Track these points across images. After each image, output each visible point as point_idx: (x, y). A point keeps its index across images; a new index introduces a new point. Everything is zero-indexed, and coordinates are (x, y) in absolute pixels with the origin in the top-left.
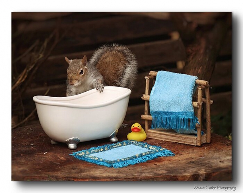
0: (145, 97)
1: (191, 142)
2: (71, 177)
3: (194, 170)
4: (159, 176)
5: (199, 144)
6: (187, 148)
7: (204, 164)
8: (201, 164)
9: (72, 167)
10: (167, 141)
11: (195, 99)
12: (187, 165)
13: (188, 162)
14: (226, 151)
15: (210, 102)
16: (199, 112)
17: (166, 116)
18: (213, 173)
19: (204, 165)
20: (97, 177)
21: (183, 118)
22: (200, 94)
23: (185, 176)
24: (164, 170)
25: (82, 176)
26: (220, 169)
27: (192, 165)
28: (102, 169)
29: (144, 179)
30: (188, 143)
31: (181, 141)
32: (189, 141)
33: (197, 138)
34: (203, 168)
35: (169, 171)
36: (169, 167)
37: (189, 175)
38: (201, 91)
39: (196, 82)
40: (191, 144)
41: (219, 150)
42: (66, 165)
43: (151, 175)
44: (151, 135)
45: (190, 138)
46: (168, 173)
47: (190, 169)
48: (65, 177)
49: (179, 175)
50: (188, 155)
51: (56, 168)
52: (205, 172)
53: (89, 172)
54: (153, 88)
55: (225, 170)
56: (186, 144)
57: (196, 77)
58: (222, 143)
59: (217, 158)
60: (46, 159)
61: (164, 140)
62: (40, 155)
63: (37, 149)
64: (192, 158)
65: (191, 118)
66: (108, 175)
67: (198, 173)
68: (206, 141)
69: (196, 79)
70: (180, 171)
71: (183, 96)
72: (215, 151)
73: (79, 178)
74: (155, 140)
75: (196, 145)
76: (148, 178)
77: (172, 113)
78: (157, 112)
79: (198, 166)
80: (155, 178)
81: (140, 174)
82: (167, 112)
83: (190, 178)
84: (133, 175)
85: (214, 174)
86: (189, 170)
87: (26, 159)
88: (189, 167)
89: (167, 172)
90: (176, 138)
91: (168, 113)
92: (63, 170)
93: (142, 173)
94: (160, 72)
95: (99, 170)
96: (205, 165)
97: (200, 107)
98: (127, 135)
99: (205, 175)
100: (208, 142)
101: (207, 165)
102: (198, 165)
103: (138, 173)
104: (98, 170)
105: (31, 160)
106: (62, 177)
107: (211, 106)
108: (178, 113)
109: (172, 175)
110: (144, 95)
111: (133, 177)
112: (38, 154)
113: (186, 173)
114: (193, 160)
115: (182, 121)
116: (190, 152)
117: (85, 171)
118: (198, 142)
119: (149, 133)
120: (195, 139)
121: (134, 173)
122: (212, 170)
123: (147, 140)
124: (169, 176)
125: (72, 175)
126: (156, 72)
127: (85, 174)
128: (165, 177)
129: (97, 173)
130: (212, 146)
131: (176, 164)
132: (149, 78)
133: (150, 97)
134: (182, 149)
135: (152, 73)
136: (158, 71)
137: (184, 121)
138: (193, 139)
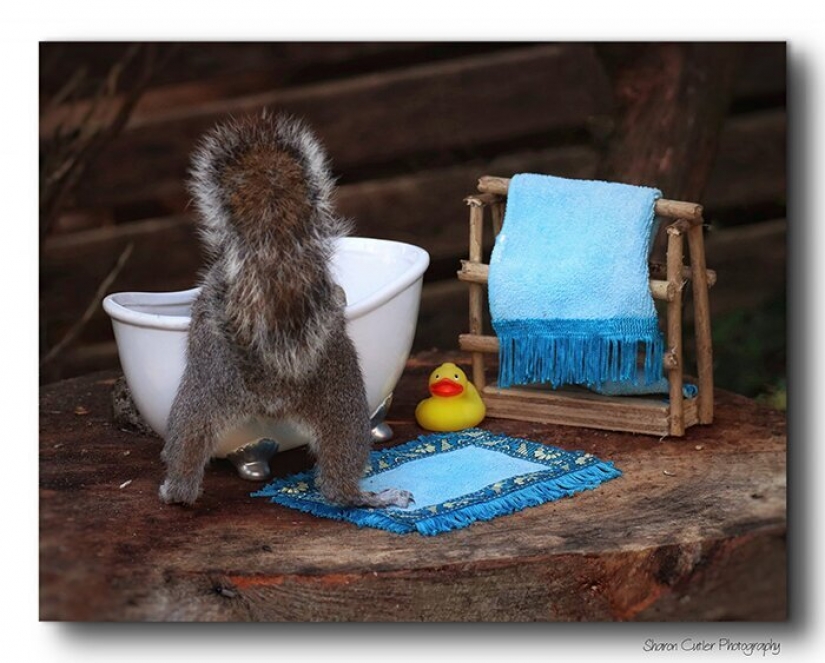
0: (472, 269)
1: (649, 423)
2: (223, 572)
3: (664, 529)
4: (537, 558)
5: (677, 431)
6: (633, 449)
7: (696, 508)
8: (685, 506)
9: (222, 533)
10: (561, 426)
11: (656, 271)
12: (636, 512)
13: (637, 500)
14: (773, 455)
15: (707, 277)
16: (674, 317)
17: (551, 337)
18: (731, 539)
19: (695, 512)
20: (320, 570)
21: (619, 342)
22: (674, 252)
23: (631, 552)
24: (553, 534)
25: (262, 564)
26: (753, 523)
27: (652, 512)
28: (330, 538)
29: (481, 570)
30: (639, 427)
31: (611, 423)
32: (639, 422)
33: (669, 412)
34: (692, 524)
35: (572, 536)
36: (572, 522)
37: (644, 550)
38: (679, 239)
39: (655, 209)
40: (648, 432)
41: (745, 452)
42: (201, 527)
43: (507, 556)
44: (497, 405)
45: (644, 410)
46: (567, 544)
47: (647, 527)
48: (199, 570)
49: (607, 550)
50: (635, 475)
51: (168, 539)
52: (700, 538)
53: (285, 549)
54: (501, 239)
55: (773, 527)
56: (631, 433)
57: (656, 190)
58: (754, 428)
59: (741, 483)
60: (129, 505)
61: (545, 421)
62: (108, 493)
63: (94, 470)
64: (654, 487)
65: (648, 338)
66: (351, 560)
67: (674, 539)
68: (698, 417)
69: (656, 200)
70: (611, 535)
71: (614, 262)
72: (734, 457)
73: (249, 575)
74: (515, 423)
75: (665, 434)
76: (496, 565)
77: (575, 324)
78: (518, 321)
79: (674, 514)
80: (524, 564)
81: (467, 552)
82: (558, 321)
83: (647, 559)
84: (442, 557)
85: (734, 544)
86: (642, 529)
87: (57, 508)
88: (640, 521)
89: (565, 540)
90: (591, 411)
91: (559, 326)
92: (189, 546)
93: (474, 547)
94: (517, 178)
95: (322, 539)
96: (701, 510)
97: (679, 298)
99: (700, 548)
100: (706, 422)
101: (706, 511)
102: (674, 510)
103: (461, 548)
104: (316, 541)
105: (77, 512)
106: (191, 572)
107: (712, 291)
108: (600, 322)
109: (582, 551)
110: (467, 266)
111: (444, 562)
112: (98, 489)
113: (634, 542)
114: (657, 493)
115: (615, 353)
116: (642, 462)
117: (272, 545)
118: (673, 422)
119: (491, 402)
120: (662, 412)
121: (444, 548)
122: (726, 530)
123: (489, 424)
124: (572, 555)
125: (225, 564)
126: (505, 180)
127: (271, 556)
128: (558, 560)
129: (315, 551)
130: (721, 437)
131: (595, 509)
132: (483, 203)
133: (487, 271)
134: (614, 453)
135: (489, 184)
136: (510, 177)
137: (622, 350)
138: (654, 413)
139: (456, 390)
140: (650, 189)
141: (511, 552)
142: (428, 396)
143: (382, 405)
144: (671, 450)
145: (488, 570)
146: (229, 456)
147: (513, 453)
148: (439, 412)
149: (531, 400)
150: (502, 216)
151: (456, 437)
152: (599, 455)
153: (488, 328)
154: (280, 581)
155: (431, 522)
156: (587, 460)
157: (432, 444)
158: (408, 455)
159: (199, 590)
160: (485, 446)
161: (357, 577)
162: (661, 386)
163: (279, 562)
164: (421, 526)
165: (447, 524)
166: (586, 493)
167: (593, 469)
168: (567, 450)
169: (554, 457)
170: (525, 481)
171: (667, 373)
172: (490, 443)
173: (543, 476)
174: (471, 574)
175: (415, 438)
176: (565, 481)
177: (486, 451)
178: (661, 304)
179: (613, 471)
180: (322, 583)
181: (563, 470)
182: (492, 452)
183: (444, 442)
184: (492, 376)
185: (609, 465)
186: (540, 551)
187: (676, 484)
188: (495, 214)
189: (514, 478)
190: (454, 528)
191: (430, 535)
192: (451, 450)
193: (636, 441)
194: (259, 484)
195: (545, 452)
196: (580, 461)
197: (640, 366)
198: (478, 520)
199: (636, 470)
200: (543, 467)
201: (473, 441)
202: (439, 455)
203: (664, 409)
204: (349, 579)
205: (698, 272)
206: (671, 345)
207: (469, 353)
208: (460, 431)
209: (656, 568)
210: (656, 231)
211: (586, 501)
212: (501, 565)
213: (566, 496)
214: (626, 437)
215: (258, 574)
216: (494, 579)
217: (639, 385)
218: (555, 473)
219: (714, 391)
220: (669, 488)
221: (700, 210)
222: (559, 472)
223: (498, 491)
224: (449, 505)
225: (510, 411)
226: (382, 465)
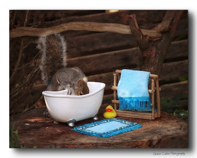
0: (114, 87)
1: (148, 117)
2: (65, 144)
3: (150, 137)
4: (126, 142)
5: (153, 119)
6: (145, 122)
8: (154, 132)
9: (66, 137)
10: (131, 118)
11: (149, 88)
12: (145, 133)
13: (145, 131)
14: (171, 123)
15: (159, 89)
16: (153, 97)
17: (129, 100)
18: (163, 138)
19: (156, 134)
20: (84, 144)
21: (142, 101)
22: (153, 84)
23: (144, 141)
24: (129, 137)
25: (73, 143)
26: (167, 136)
27: (148, 133)
28: (86, 138)
29: (115, 144)
30: (146, 118)
31: (141, 117)
32: (146, 117)
33: (152, 115)
34: (156, 136)
35: (132, 138)
36: (133, 135)
38: (154, 82)
39: (149, 76)
40: (148, 119)
41: (166, 123)
42: (61, 136)
44: (119, 113)
45: (147, 115)
46: (132, 139)
47: (147, 136)
48: (61, 144)
49: (139, 140)
50: (145, 127)
51: (55, 138)
52: (157, 138)
53: (77, 140)
54: (120, 82)
55: (171, 136)
56: (144, 119)
57: (150, 72)
58: (168, 118)
59: (165, 128)
60: (48, 132)
61: (128, 117)
62: (44, 129)
63: (41, 125)
64: (148, 129)
65: (148, 101)
66: (90, 142)
67: (152, 139)
68: (157, 116)
69: (149, 74)
70: (140, 138)
71: (141, 86)
72: (164, 124)
73: (71, 145)
74: (122, 117)
75: (151, 119)
76: (118, 143)
77: (134, 98)
78: (123, 97)
79: (152, 134)
80: (123, 143)
81: (112, 140)
82: (131, 97)
83: (147, 142)
84: (108, 141)
85: (164, 139)
86: (146, 137)
87: (34, 132)
88: (146, 135)
90: (137, 115)
92: (59, 139)
93: (114, 140)
95: (85, 138)
96: (158, 133)
97: (154, 93)
98: (103, 114)
99: (157, 140)
100: (159, 117)
101: (159, 133)
104: (84, 138)
105: (38, 133)
106: (59, 144)
107: (160, 92)
108: (139, 98)
109: (134, 141)
111: (108, 142)
112: (42, 129)
113: (144, 139)
114: (149, 130)
115: (141, 104)
116: (147, 124)
117: (75, 139)
118: (153, 117)
119: (118, 113)
120: (150, 115)
121: (108, 140)
122: (162, 137)
123: (117, 117)
124: (133, 141)
125: (66, 143)
126: (121, 70)
127: (75, 141)
128: (129, 142)
129: (83, 140)
130: (162, 120)
131: (137, 133)
132: (116, 75)
133: (117, 88)
134: (141, 123)
135: (117, 71)
136: (122, 70)
137: (143, 103)
138: (149, 115)
139: (111, 110)
140: (148, 72)
141: (121, 141)
142: (106, 112)
143: (96, 113)
144: (152, 122)
145: (116, 144)
146: (66, 122)
147: (121, 122)
148: (107, 115)
149: (126, 113)
150: (120, 77)
151: (111, 120)
152: (138, 123)
153: (117, 99)
154: (76, 146)
155: (105, 135)
156: (136, 124)
157: (106, 121)
158: (101, 123)
159: (61, 147)
160: (116, 121)
161: (91, 145)
162: (150, 110)
163: (76, 142)
164: (103, 136)
165: (109, 135)
166: (136, 130)
167: (137, 125)
168: (132, 122)
170: (124, 128)
171: (151, 107)
172: (117, 121)
173: (127, 127)
174: (113, 145)
175: (103, 120)
176: (131, 128)
178: (150, 94)
179: (141, 126)
180: (84, 146)
181: (131, 126)
182: (118, 122)
183: (108, 120)
184: (118, 108)
185: (140, 125)
186: (126, 140)
187: (153, 128)
188: (119, 77)
189: (121, 127)
190: (110, 136)
191: (105, 137)
192: (110, 122)
193: (145, 120)
194: (73, 127)
195: (128, 122)
196: (134, 124)
197: (146, 106)
198: (115, 135)
199: (145, 126)
200: (127, 125)
201: (114, 120)
202: (107, 123)
203: (151, 114)
204: (90, 145)
205: (158, 88)
206: (152, 102)
207: (113, 104)
208: (112, 118)
209: (149, 144)
210: (149, 80)
211: (136, 131)
212: (119, 143)
213: (132, 130)
214: (143, 120)
215: (72, 144)
216: (118, 146)
217: (146, 110)
218: (129, 126)
219: (161, 112)
220: (152, 129)
221: (158, 76)
222: (130, 126)
223: (118, 129)
224: (109, 132)
225: (121, 115)
226: (96, 124)
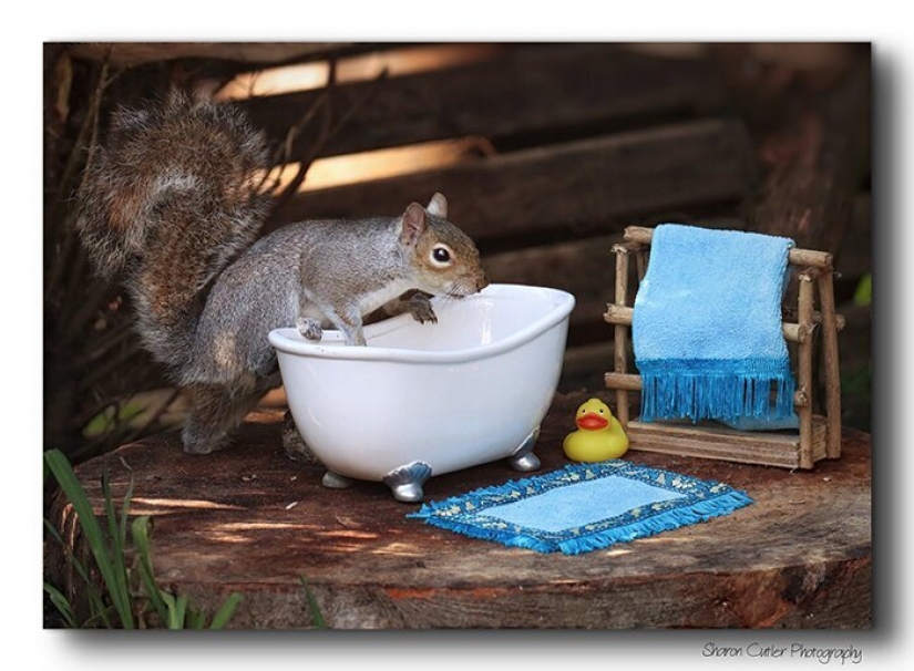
0: (617, 312)
1: (780, 456)
2: (379, 585)
3: (791, 552)
4: (672, 576)
5: (806, 464)
6: (766, 479)
7: (821, 533)
8: (812, 531)
10: (698, 458)
11: (788, 313)
12: (765, 535)
13: (767, 525)
15: (836, 322)
16: (805, 357)
17: (690, 375)
18: (853, 560)
19: (821, 536)
20: (469, 583)
21: (753, 380)
22: (805, 297)
23: (759, 572)
24: (688, 554)
25: (416, 578)
27: (780, 536)
28: (480, 556)
29: (620, 586)
30: (769, 459)
31: (746, 457)
32: (771, 456)
33: (799, 445)
34: (817, 546)
35: (705, 556)
36: (706, 544)
37: (772, 571)
38: (810, 285)
39: (788, 258)
40: (779, 464)
43: (644, 574)
44: (640, 438)
45: (777, 444)
46: (701, 563)
47: (775, 549)
48: (357, 582)
49: (738, 570)
50: (766, 503)
51: (329, 555)
52: (825, 559)
53: (438, 565)
54: (645, 284)
56: (763, 466)
57: (789, 240)
59: (864, 511)
61: (684, 454)
62: (275, 513)
63: (263, 493)
64: (783, 514)
65: (780, 376)
66: (499, 575)
67: (800, 560)
68: (827, 451)
69: (789, 249)
70: (742, 556)
71: (748, 306)
72: (859, 488)
73: (404, 588)
74: (656, 456)
75: (795, 466)
76: (633, 582)
77: (713, 363)
78: (660, 360)
79: (801, 538)
80: (660, 581)
81: (607, 570)
82: (696, 360)
83: (775, 578)
84: (584, 574)
85: (857, 565)
86: (770, 551)
88: (769, 544)
89: (696, 560)
91: (697, 365)
92: (349, 561)
93: (614, 566)
94: (660, 228)
95: (473, 556)
96: (826, 535)
97: (809, 339)
98: (563, 441)
99: (824, 569)
100: (833, 457)
101: (831, 536)
102: (801, 535)
103: (602, 566)
104: (467, 559)
106: (349, 585)
107: (840, 334)
108: (736, 362)
109: (714, 570)
110: (613, 308)
111: (585, 578)
112: (266, 510)
113: (762, 562)
114: (786, 520)
115: (749, 390)
116: (774, 492)
117: (426, 562)
118: (803, 456)
119: (633, 435)
120: (791, 446)
121: (586, 566)
122: (848, 552)
123: (631, 455)
124: (705, 573)
125: (382, 577)
126: (650, 230)
127: (425, 571)
128: (691, 578)
129: (465, 567)
130: (849, 471)
131: (728, 533)
132: (629, 251)
133: (632, 314)
134: (747, 483)
135: (634, 233)
136: (654, 227)
137: (756, 387)
138: (785, 447)
139: (601, 424)
140: (784, 239)
141: (648, 570)
143: (529, 437)
144: (801, 481)
145: (625, 586)
146: (385, 478)
147: (651, 482)
148: (584, 444)
149: (672, 434)
150: (646, 264)
151: (600, 469)
152: (732, 484)
153: (632, 367)
154: (432, 593)
155: (573, 542)
156: (721, 489)
157: (577, 473)
158: (554, 482)
159: (357, 601)
160: (627, 476)
161: (503, 590)
162: (791, 421)
163: (432, 577)
164: (564, 546)
165: (588, 544)
166: (719, 519)
167: (727, 497)
168: (703, 481)
169: (690, 486)
170: (663, 507)
171: (798, 409)
172: (631, 473)
173: (679, 503)
174: (610, 590)
175: (562, 468)
176: (700, 507)
177: (626, 480)
178: (792, 345)
179: (745, 499)
180: (471, 596)
181: (697, 498)
182: (633, 481)
183: (588, 471)
184: (635, 412)
185: (742, 493)
186: (675, 569)
187: (804, 512)
188: (640, 261)
189: (652, 505)
190: (596, 548)
191: (573, 554)
192: (595, 478)
193: (768, 472)
194: (414, 504)
195: (682, 481)
196: (715, 490)
197: (772, 403)
198: (618, 541)
199: (767, 499)
200: (680, 495)
201: (616, 471)
202: (583, 483)
203: (794, 444)
204: (496, 593)
205: (828, 317)
206: (801, 383)
207: (614, 391)
208: (604, 462)
209: (783, 587)
210: (788, 278)
211: (720, 526)
212: (638, 582)
213: (701, 521)
214: (758, 469)
215: (412, 587)
216: (632, 594)
217: (770, 421)
218: (691, 500)
219: (843, 430)
220: (799, 514)
221: (830, 258)
222: (694, 500)
223: (637, 516)
224: (591, 528)
225: (651, 445)
226: (530, 491)
